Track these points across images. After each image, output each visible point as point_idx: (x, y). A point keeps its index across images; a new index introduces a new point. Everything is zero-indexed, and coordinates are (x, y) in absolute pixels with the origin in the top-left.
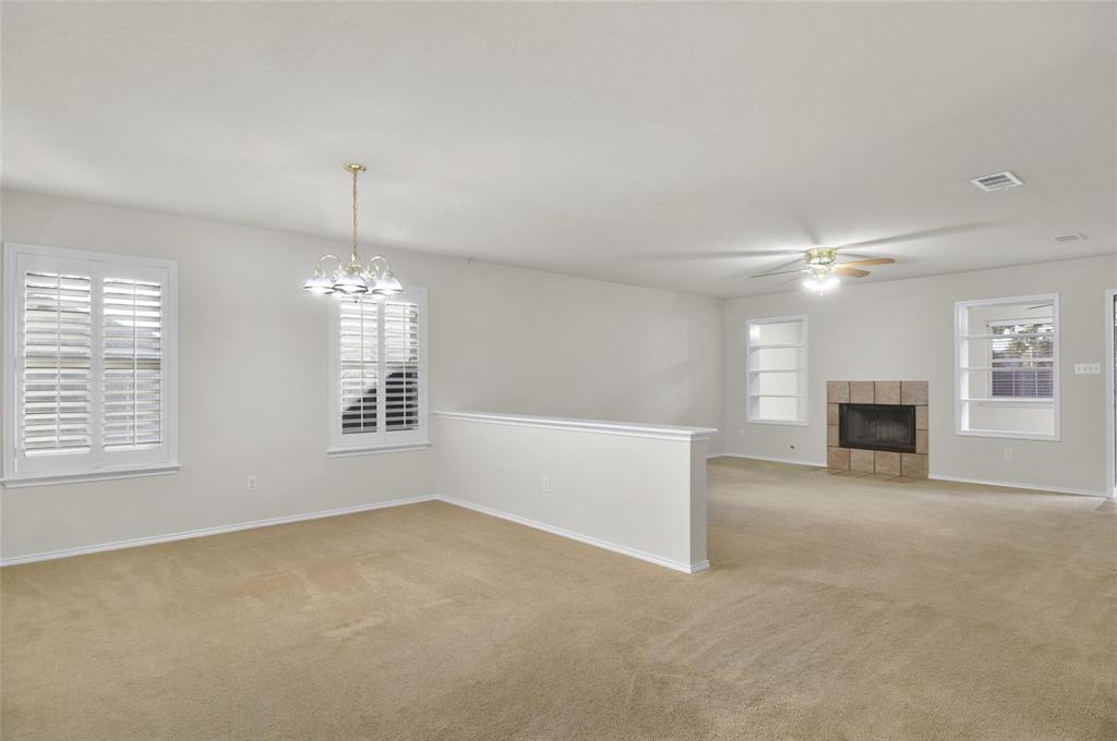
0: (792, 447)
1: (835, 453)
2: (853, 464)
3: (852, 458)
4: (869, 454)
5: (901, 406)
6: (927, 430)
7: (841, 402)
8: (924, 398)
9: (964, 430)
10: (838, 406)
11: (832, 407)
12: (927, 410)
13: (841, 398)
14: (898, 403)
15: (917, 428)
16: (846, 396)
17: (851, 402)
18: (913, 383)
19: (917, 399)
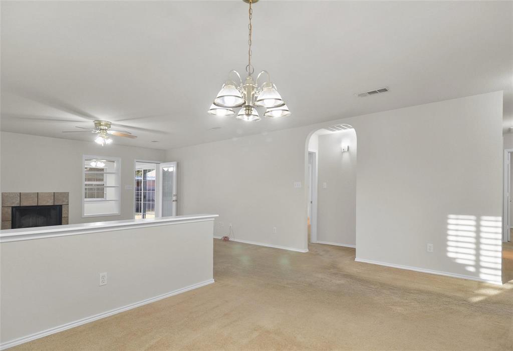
6: (68, 217)
7: (13, 206)
8: (67, 201)
9: (85, 215)
10: (11, 208)
11: (6, 209)
12: (68, 207)
13: (14, 203)
14: (53, 204)
15: (63, 216)
16: (17, 202)
17: (21, 205)
18: (61, 193)
19: (63, 201)
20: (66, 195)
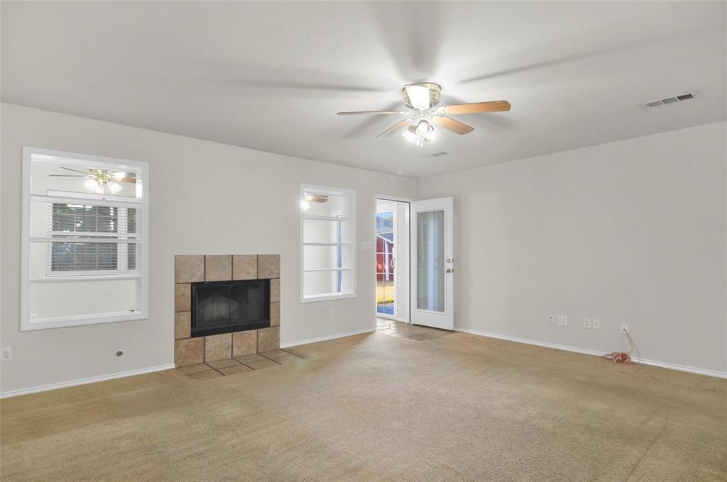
0: (120, 354)
1: (186, 347)
2: (208, 355)
3: (207, 348)
4: (226, 338)
5: (258, 280)
6: (279, 302)
7: (194, 281)
8: (277, 271)
9: (305, 297)
10: (189, 286)
11: (182, 288)
12: (279, 282)
13: (194, 276)
14: (256, 278)
15: (272, 301)
16: (200, 274)
17: (207, 281)
18: (268, 257)
19: (272, 272)
20: (275, 260)
